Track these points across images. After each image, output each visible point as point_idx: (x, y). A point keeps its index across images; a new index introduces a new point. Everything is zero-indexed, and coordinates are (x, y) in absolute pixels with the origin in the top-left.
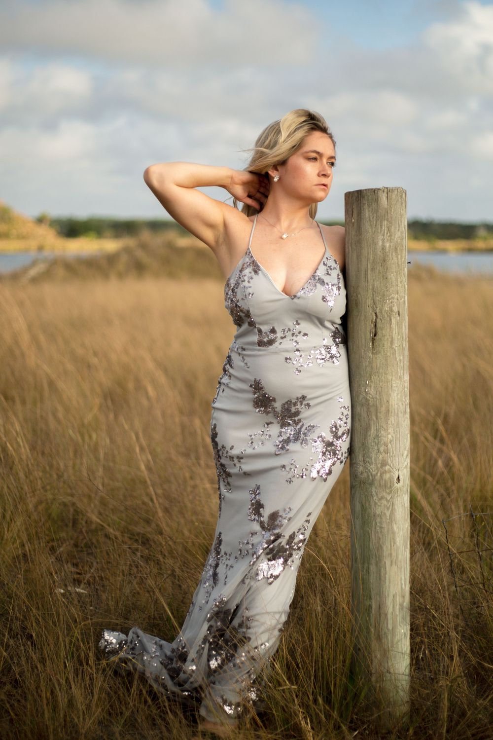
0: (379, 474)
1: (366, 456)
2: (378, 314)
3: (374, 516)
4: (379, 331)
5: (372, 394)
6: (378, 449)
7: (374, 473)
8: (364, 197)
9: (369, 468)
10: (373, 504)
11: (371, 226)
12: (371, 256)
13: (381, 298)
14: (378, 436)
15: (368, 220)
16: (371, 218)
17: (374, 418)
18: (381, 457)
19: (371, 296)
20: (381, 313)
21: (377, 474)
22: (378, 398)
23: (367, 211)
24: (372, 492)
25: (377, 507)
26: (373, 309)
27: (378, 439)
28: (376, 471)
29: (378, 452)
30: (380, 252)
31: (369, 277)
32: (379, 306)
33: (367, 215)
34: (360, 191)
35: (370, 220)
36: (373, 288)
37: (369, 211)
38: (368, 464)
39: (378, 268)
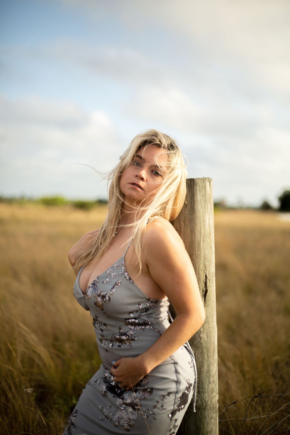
0: (210, 400)
1: (200, 388)
2: (207, 276)
3: (207, 433)
4: (208, 288)
5: (205, 339)
6: (209, 381)
7: (207, 400)
8: (197, 184)
9: (203, 397)
10: (206, 424)
11: (202, 207)
12: (203, 231)
13: (209, 264)
14: (209, 370)
15: (200, 202)
16: (202, 201)
17: (206, 357)
18: (211, 386)
19: (203, 262)
20: (209, 275)
21: (209, 400)
22: (209, 341)
23: (199, 195)
24: (205, 415)
25: (209, 425)
26: (204, 272)
27: (209, 373)
28: (208, 398)
29: (209, 383)
30: (208, 227)
31: (201, 247)
32: (208, 269)
33: (199, 199)
34: (193, 179)
35: (201, 202)
36: (204, 256)
37: (200, 196)
38: (202, 394)
39: (207, 240)
